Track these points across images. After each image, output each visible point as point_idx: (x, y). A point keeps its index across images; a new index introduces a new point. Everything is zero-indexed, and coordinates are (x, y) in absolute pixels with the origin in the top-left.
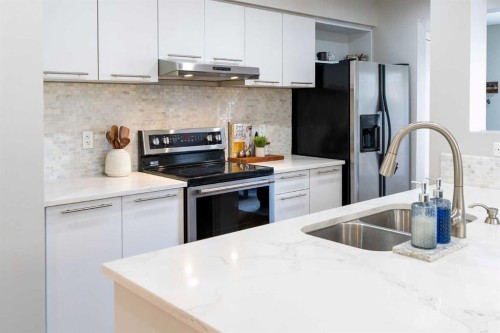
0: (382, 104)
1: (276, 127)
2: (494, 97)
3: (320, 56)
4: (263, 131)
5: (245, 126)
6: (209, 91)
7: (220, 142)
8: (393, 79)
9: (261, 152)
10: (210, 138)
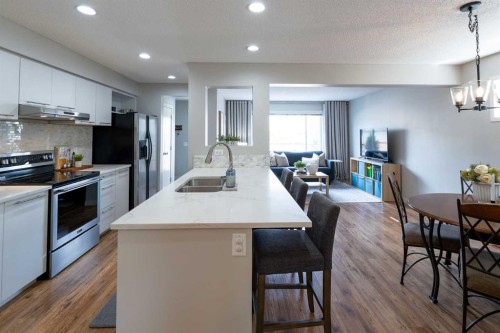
0: (148, 136)
1: (83, 149)
2: (180, 132)
3: (113, 109)
4: (78, 151)
5: (66, 148)
6: (42, 127)
7: (51, 160)
8: (152, 122)
9: (79, 164)
10: (45, 157)
